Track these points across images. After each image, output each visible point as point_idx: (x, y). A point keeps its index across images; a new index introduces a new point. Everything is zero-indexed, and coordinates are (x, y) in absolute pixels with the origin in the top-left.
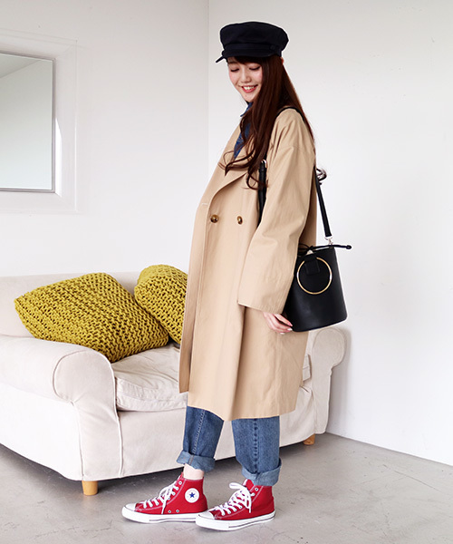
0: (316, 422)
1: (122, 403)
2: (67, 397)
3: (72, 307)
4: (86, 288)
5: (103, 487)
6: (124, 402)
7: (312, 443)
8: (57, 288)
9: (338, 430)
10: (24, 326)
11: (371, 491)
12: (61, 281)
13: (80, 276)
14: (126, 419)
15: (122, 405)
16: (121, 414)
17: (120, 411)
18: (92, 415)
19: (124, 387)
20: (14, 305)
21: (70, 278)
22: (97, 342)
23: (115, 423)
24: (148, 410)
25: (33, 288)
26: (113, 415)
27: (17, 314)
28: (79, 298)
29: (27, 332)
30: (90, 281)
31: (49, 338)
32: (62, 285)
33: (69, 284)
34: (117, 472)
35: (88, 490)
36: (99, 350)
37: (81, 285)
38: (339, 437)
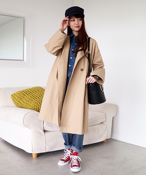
0: (107, 135)
1: (45, 128)
2: (28, 126)
3: (29, 97)
4: (34, 91)
5: (39, 155)
6: (46, 128)
7: (106, 141)
8: (25, 91)
9: (114, 138)
10: (14, 103)
11: (125, 158)
12: (26, 89)
13: (32, 87)
14: (47, 134)
15: (45, 129)
17: (45, 131)
18: (36, 132)
19: (46, 123)
20: (11, 97)
21: (29, 88)
22: (37, 109)
23: (43, 135)
24: (54, 131)
25: (17, 91)
26: (43, 132)
27: (12, 99)
28: (32, 94)
29: (15, 105)
30: (35, 89)
31: (22, 107)
32: (26, 90)
33: (28, 90)
34: (44, 150)
35: (34, 156)
36: (38, 111)
37: (32, 90)
38: (115, 140)
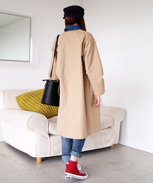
0: (115, 140)
1: (50, 132)
2: (32, 130)
3: (35, 100)
4: (39, 94)
5: (44, 160)
6: (51, 132)
7: (113, 147)
8: (30, 94)
9: (122, 143)
10: (18, 106)
11: (133, 163)
12: (31, 91)
13: (37, 90)
14: (52, 137)
15: (50, 133)
16: (50, 136)
17: (50, 135)
18: (41, 136)
19: (51, 127)
20: (15, 99)
21: (34, 90)
22: (43, 112)
23: (48, 139)
25: (22, 93)
26: (47, 136)
27: (16, 102)
28: (37, 97)
29: (19, 108)
30: (41, 91)
31: (27, 110)
32: (31, 93)
33: (34, 92)
34: (48, 155)
35: (38, 160)
36: (43, 114)
38: (123, 145)
